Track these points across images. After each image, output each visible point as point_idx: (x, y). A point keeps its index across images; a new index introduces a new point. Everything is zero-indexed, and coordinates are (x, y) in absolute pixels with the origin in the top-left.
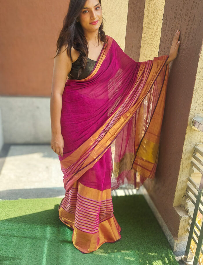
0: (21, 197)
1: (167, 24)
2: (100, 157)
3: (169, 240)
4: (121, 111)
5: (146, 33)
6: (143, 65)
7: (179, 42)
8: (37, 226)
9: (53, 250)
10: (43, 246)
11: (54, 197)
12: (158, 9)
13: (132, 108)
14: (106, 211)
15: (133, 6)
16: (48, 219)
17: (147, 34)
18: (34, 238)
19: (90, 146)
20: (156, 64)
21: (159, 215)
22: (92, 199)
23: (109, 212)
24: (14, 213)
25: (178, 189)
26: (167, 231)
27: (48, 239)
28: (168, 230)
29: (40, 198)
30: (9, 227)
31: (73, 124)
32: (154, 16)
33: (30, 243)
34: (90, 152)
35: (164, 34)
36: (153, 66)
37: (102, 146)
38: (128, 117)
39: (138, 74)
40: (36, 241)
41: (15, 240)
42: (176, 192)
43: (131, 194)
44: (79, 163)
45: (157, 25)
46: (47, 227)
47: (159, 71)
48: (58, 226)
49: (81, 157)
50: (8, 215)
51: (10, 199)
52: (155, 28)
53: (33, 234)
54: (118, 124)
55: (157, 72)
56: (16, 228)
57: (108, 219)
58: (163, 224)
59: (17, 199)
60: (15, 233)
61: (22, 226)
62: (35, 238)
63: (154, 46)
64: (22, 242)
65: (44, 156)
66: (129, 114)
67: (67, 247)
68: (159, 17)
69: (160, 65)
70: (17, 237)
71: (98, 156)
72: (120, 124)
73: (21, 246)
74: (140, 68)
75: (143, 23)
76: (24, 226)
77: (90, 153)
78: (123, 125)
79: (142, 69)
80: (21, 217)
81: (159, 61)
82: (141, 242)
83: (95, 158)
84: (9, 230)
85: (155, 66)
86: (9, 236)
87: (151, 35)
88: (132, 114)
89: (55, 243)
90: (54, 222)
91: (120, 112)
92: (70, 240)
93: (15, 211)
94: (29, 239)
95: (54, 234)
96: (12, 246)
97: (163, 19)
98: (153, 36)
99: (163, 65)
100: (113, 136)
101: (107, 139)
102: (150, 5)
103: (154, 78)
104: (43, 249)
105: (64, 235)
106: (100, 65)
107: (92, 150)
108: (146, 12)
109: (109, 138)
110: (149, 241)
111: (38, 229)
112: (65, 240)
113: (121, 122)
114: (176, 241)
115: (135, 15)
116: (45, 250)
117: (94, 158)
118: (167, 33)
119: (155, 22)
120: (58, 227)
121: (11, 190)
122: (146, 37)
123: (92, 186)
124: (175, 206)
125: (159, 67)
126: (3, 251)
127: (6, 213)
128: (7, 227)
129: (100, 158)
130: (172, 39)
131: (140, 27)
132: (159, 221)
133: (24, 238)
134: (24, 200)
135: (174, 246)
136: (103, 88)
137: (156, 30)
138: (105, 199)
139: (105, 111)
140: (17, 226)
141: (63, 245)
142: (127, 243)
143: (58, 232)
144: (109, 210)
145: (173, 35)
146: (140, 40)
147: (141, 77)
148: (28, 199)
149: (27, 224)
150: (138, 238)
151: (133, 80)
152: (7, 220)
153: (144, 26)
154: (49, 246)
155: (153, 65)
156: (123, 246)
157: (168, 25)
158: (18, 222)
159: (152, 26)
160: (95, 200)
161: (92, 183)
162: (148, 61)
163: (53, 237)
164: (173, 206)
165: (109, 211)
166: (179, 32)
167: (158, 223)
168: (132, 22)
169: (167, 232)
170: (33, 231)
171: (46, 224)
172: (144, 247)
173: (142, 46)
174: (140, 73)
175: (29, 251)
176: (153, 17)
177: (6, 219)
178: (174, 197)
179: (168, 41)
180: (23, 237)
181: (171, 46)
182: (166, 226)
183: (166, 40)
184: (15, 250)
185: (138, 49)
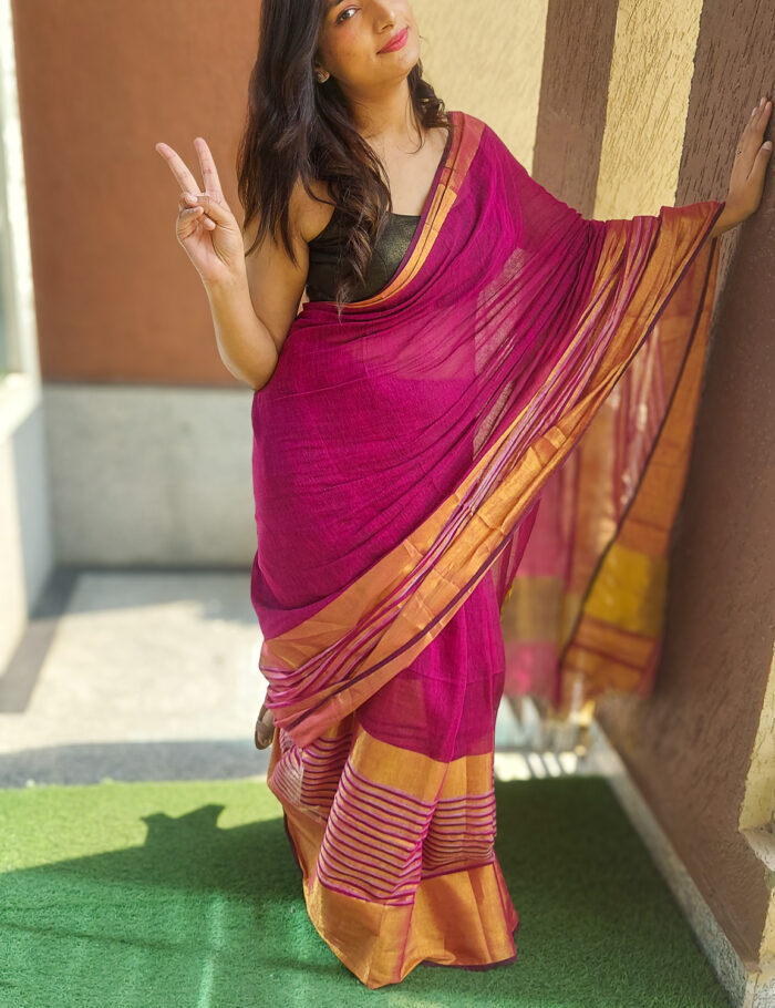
0: (111, 773)
1: (712, 78)
2: (443, 623)
3: (719, 970)
4: (528, 427)
5: (620, 123)
6: (619, 237)
7: (767, 145)
8: (173, 897)
9: (238, 999)
10: (197, 981)
11: (242, 776)
12: (671, 30)
13: (574, 414)
14: (461, 837)
15: (565, 23)
16: (217, 866)
17: (623, 127)
18: (158, 947)
19: (403, 577)
20: (673, 231)
21: (673, 865)
22: (398, 790)
23: (475, 844)
24: (83, 839)
25: (760, 757)
26: (710, 931)
27: (214, 952)
28: (714, 927)
29: (187, 779)
30: (60, 897)
31: (328, 485)
32: (655, 58)
33: (141, 969)
34: (404, 601)
35: (697, 117)
36: (661, 240)
37: (450, 576)
38: (557, 451)
39: (597, 273)
40: (166, 959)
41: (81, 950)
42: (752, 769)
43: (555, 771)
44: (352, 646)
45: (667, 92)
46: (211, 901)
47: (686, 260)
48: (259, 899)
49: (364, 621)
50: (56, 846)
51: (67, 781)
52: (658, 105)
53: (155, 929)
54: (516, 481)
55: (677, 267)
56: (85, 901)
57: (473, 868)
58: (694, 902)
59: (94, 781)
60: (84, 922)
61: (110, 894)
62: (163, 947)
63: (651, 177)
64: (110, 960)
65: (209, 616)
66: (562, 437)
67: (294, 988)
68: (673, 60)
69: (688, 238)
70: (90, 938)
71: (436, 620)
72: (524, 480)
73: (104, 976)
74: (606, 246)
75: (607, 85)
76: (118, 895)
77: (400, 606)
78: (536, 484)
79: (614, 251)
80: (108, 856)
81: (686, 221)
82: (603, 976)
83: (422, 627)
84: (60, 908)
85: (666, 238)
86: (59, 936)
87: (640, 134)
88: (570, 439)
89: (242, 970)
90: (242, 879)
91: (524, 432)
92: (305, 956)
93: (86, 832)
94: (137, 951)
95: (242, 932)
96: (68, 978)
97: (694, 61)
98: (649, 136)
99: (702, 234)
100: (496, 534)
101: (472, 548)
102: (639, 13)
103: (661, 292)
104: (196, 993)
105: (283, 935)
106: (435, 234)
107: (407, 594)
108: (620, 43)
109: (478, 541)
110: (636, 973)
111: (177, 906)
112: (284, 955)
113: (527, 472)
114: (752, 977)
115: (576, 55)
116: (204, 998)
117: (417, 628)
118: (713, 113)
119: (658, 79)
120: (258, 903)
121: (74, 747)
122: (622, 140)
123: (402, 741)
124: (745, 830)
125: (685, 245)
126: (33, 998)
127: (47, 838)
128: (50, 894)
129: (444, 626)
130: (734, 137)
131: (594, 100)
132: (673, 886)
133: (119, 944)
134: (124, 787)
135: (742, 998)
136: (454, 330)
137: (659, 112)
138: (463, 794)
139: (461, 427)
140: (90, 892)
141: (276, 977)
142: (541, 980)
143: (258, 923)
144: (474, 835)
145: (740, 121)
146: (594, 154)
147: (610, 285)
148: (138, 785)
149: (130, 885)
150: (588, 958)
151: (577, 297)
152: (51, 866)
153: (611, 95)
154: (219, 983)
155: (662, 235)
156: (527, 989)
157: (716, 83)
158: (95, 877)
159: (644, 98)
160: (411, 793)
161: (402, 727)
162: (635, 218)
163: (236, 945)
164: (740, 829)
165: (477, 838)
166: (769, 103)
167: (672, 900)
168: (562, 86)
169: (710, 937)
170: (154, 914)
171: (211, 888)
172: (616, 998)
173: (603, 176)
174: (605, 269)
175: (136, 1000)
176: (649, 61)
177: (49, 862)
178: (745, 790)
179: (719, 144)
180: (113, 940)
181: (730, 163)
182: (708, 910)
183: (710, 143)
184: (78, 994)
185: (587, 190)
